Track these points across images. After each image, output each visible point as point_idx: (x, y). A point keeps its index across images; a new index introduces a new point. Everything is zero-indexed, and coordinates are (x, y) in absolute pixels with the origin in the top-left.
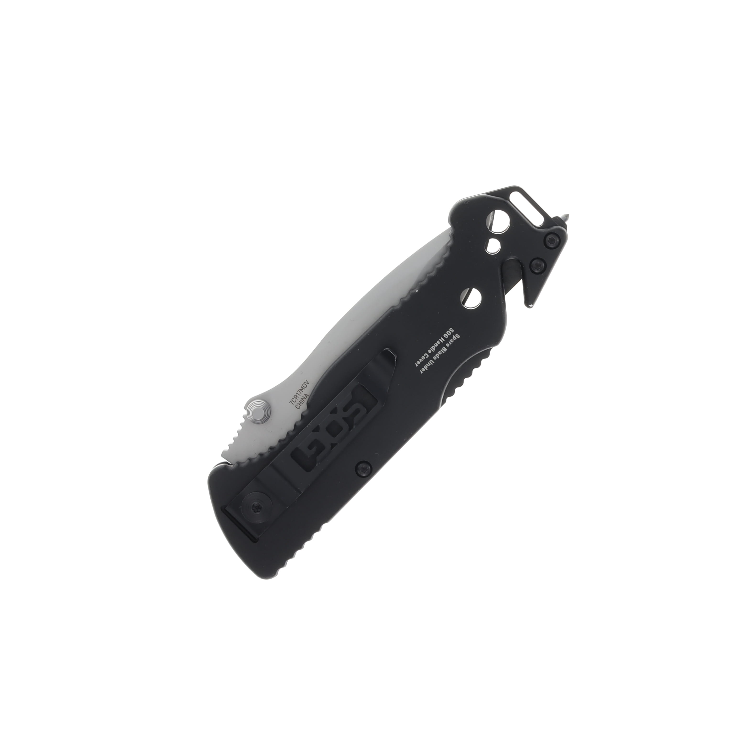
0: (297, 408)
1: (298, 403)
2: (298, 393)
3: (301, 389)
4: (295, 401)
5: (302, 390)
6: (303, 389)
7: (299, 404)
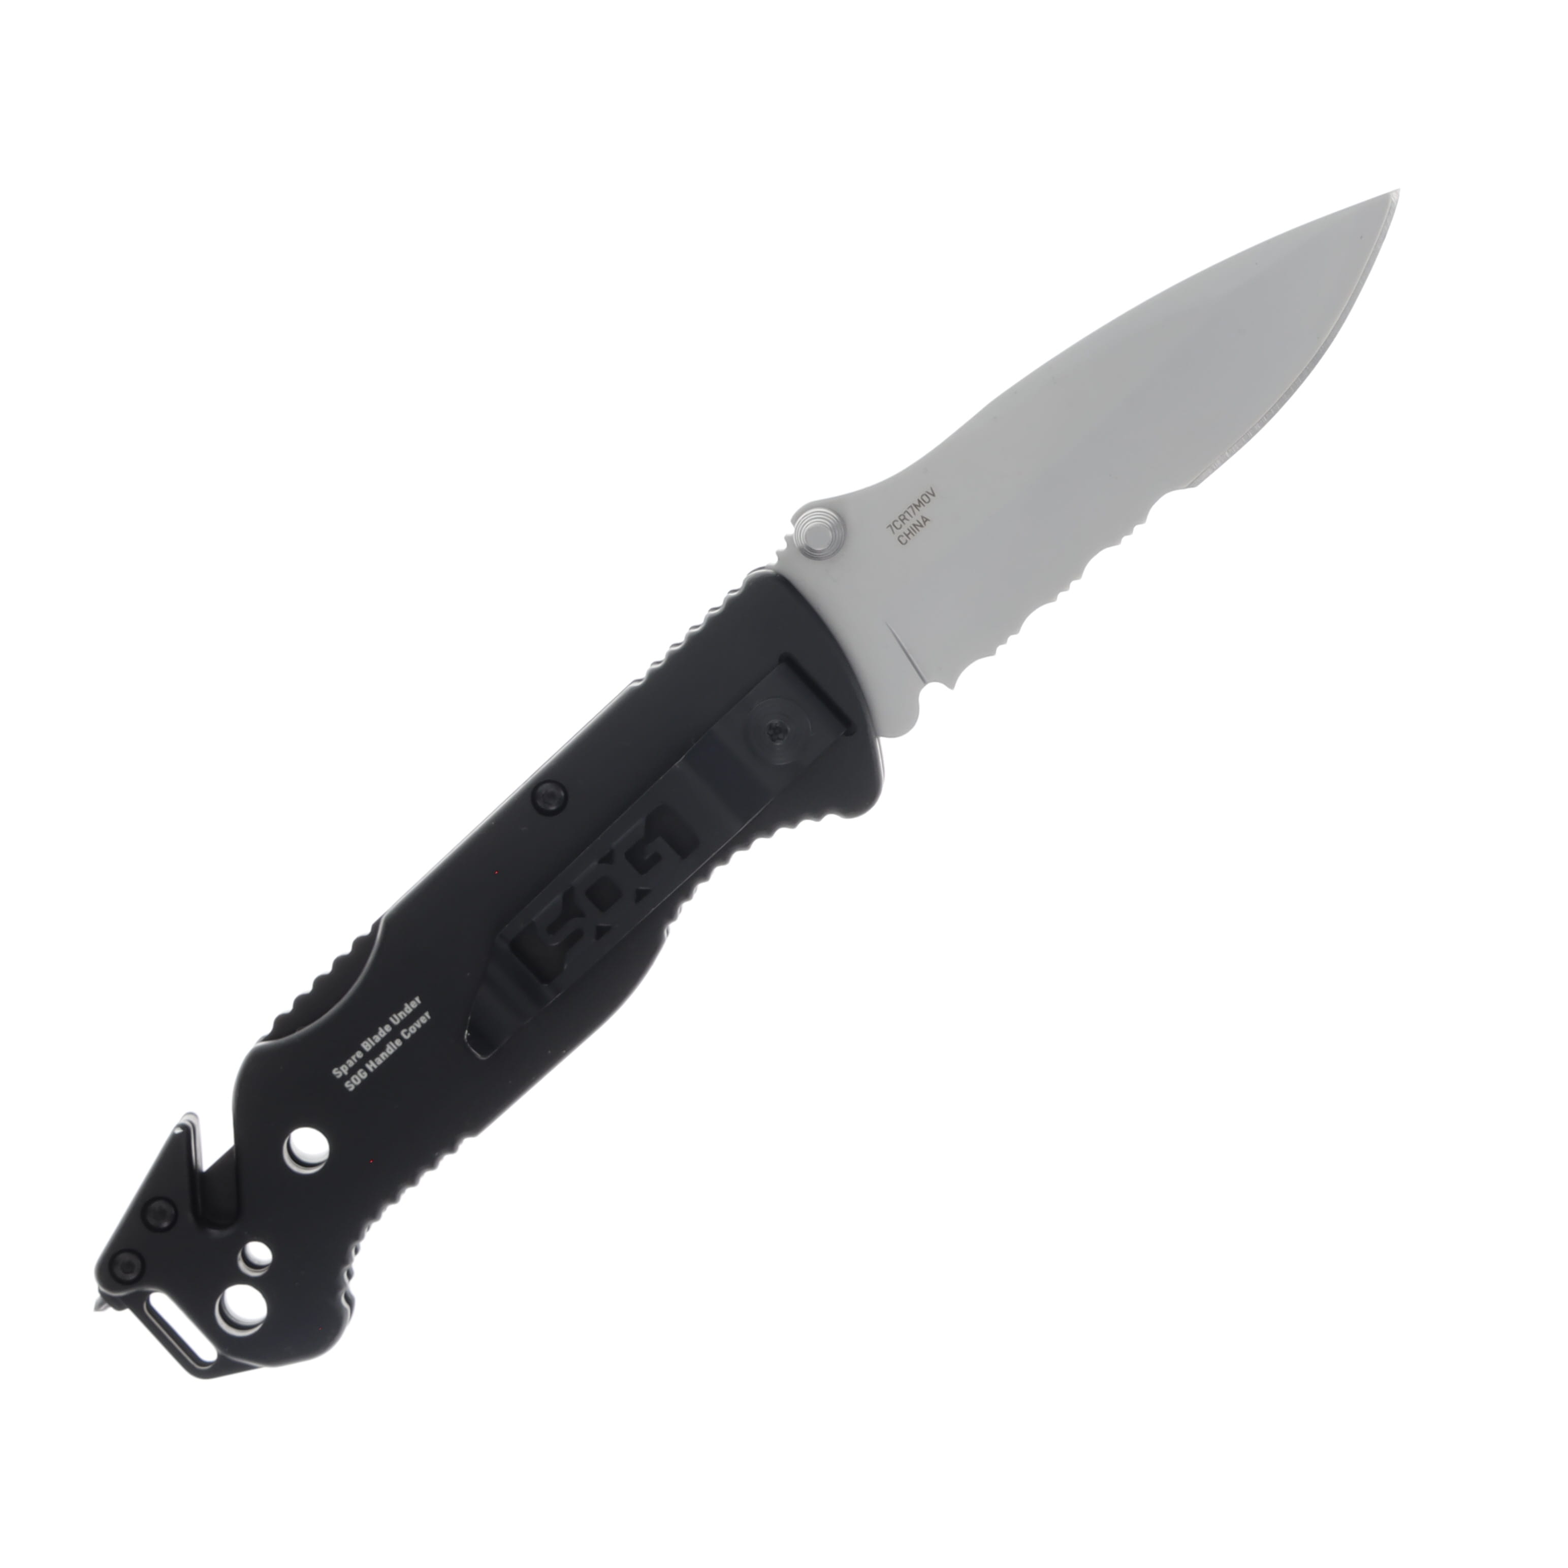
0: (900, 541)
1: (904, 533)
2: (910, 512)
3: (917, 503)
4: (899, 527)
5: (918, 508)
6: (921, 505)
7: (907, 535)
